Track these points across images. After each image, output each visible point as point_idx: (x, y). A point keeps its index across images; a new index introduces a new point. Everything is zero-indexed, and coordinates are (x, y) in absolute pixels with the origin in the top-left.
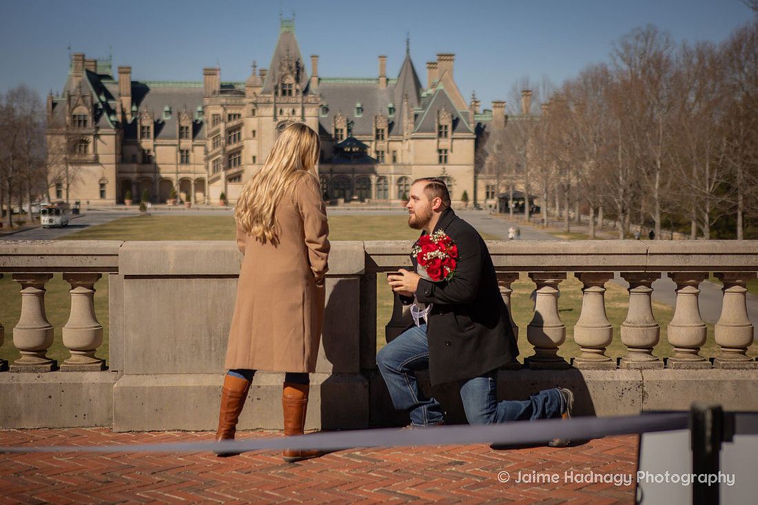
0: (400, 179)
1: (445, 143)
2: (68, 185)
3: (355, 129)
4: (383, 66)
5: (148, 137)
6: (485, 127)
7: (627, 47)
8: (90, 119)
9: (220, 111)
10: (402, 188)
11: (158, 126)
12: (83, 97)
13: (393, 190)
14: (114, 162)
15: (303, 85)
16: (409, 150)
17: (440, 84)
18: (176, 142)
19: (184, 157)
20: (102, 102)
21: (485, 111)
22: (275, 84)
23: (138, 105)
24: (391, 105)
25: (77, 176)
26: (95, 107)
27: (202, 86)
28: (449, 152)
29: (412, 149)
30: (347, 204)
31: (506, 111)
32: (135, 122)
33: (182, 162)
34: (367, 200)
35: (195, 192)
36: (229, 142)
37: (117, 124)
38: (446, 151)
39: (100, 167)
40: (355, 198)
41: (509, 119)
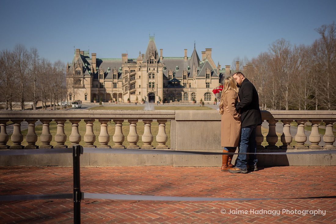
0: (192, 93)
1: (208, 81)
2: (74, 96)
3: (176, 76)
4: (186, 53)
5: (102, 78)
6: (223, 74)
7: (274, 46)
8: (82, 72)
9: (128, 69)
10: (193, 96)
11: (106, 75)
12: (79, 64)
13: (190, 97)
14: (90, 87)
15: (158, 60)
16: (195, 83)
17: (207, 59)
18: (112, 80)
19: (115, 85)
20: (86, 66)
21: (223, 69)
22: (148, 59)
23: (98, 67)
24: (189, 67)
25: (77, 92)
26: (83, 68)
27: (121, 60)
28: (210, 83)
29: (196, 82)
30: (173, 102)
31: (231, 69)
32: (97, 73)
33: (114, 87)
34: (180, 101)
35: (119, 98)
36: (131, 80)
37: (91, 74)
38: (209, 83)
39: (85, 89)
40: (176, 100)
41: (232, 72)
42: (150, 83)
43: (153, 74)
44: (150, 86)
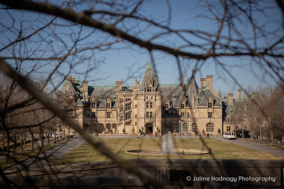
0: (193, 124)
1: (211, 110)
3: (173, 104)
5: (95, 107)
8: (73, 100)
9: (123, 98)
10: (194, 127)
11: (98, 103)
13: (190, 128)
14: (82, 117)
15: (156, 87)
17: (208, 87)
18: (105, 109)
19: (108, 115)
20: (78, 94)
21: (225, 97)
22: (145, 87)
23: (90, 95)
24: (186, 95)
26: (75, 96)
27: (115, 88)
28: (212, 113)
30: (172, 133)
32: (89, 101)
33: (107, 117)
35: (112, 128)
36: (126, 109)
37: (83, 103)
39: (77, 119)
40: (175, 131)
41: (235, 101)
42: (147, 113)
43: (151, 103)
44: (147, 116)
